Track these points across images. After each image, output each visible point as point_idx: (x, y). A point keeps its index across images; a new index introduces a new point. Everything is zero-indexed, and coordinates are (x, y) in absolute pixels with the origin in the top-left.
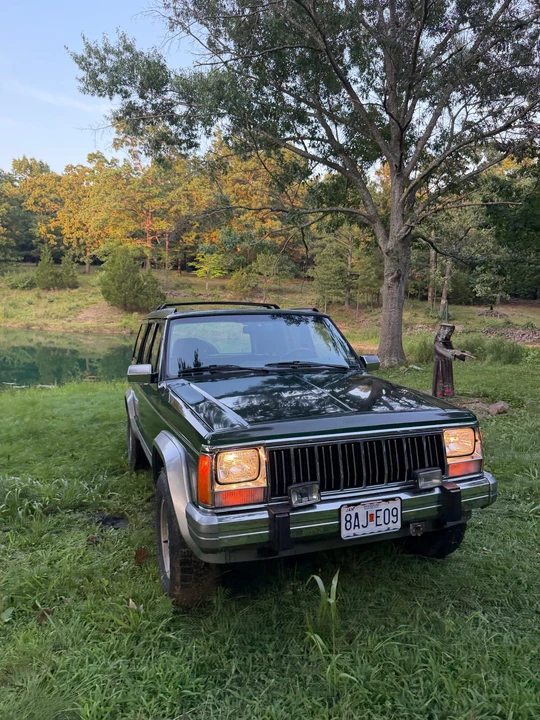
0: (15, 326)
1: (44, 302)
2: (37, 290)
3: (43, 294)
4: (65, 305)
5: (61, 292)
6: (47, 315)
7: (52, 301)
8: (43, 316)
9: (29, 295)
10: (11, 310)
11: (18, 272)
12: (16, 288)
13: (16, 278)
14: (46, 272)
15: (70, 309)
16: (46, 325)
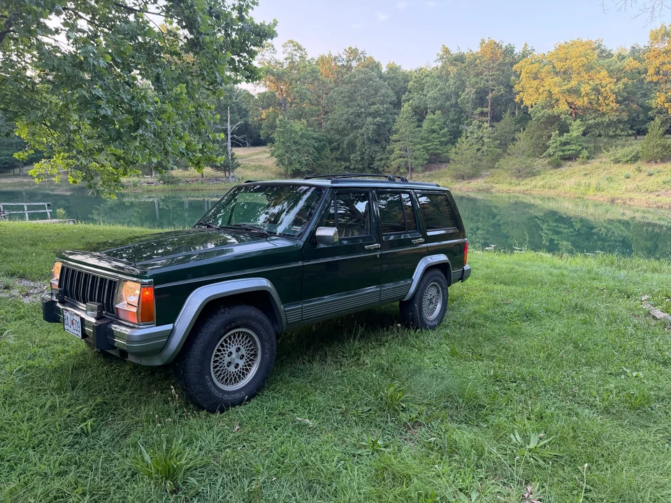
0: (602, 199)
1: (643, 175)
2: (639, 163)
3: (643, 168)
4: (660, 179)
5: (665, 165)
6: (638, 189)
7: (650, 175)
8: (632, 191)
9: (629, 169)
10: (604, 184)
11: (623, 146)
12: (619, 162)
13: (620, 152)
14: (652, 144)
15: (664, 183)
16: (631, 199)
